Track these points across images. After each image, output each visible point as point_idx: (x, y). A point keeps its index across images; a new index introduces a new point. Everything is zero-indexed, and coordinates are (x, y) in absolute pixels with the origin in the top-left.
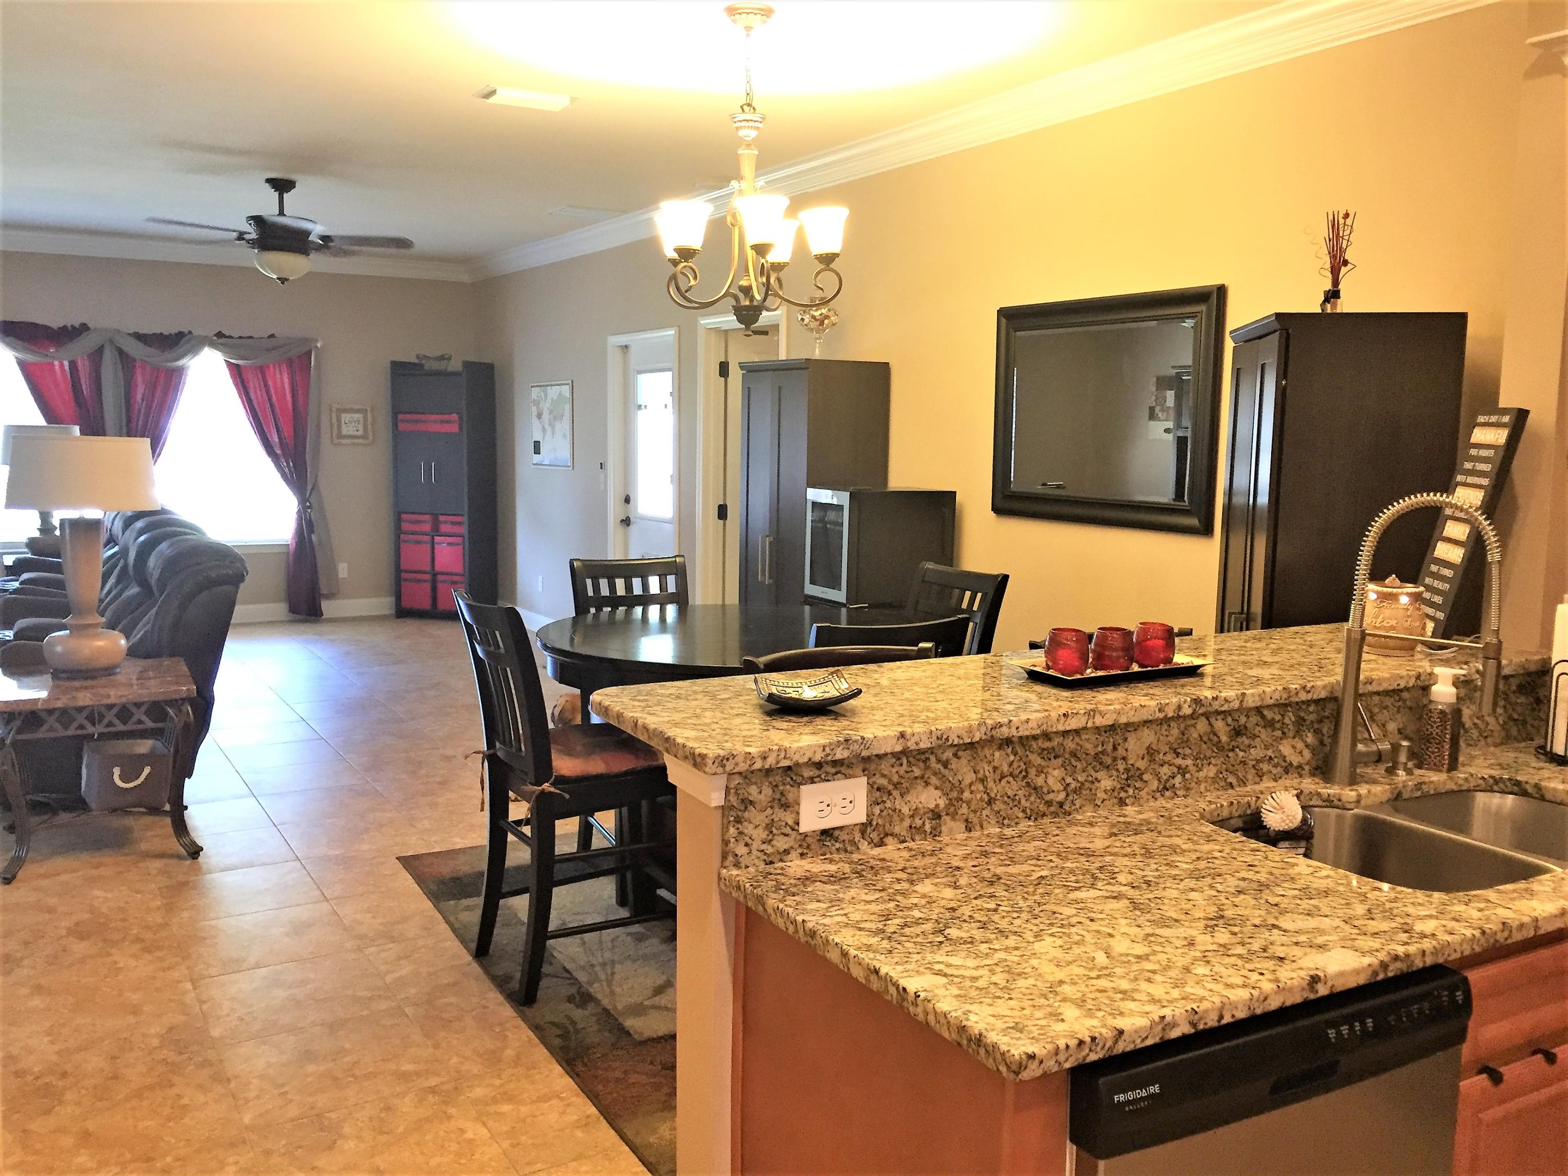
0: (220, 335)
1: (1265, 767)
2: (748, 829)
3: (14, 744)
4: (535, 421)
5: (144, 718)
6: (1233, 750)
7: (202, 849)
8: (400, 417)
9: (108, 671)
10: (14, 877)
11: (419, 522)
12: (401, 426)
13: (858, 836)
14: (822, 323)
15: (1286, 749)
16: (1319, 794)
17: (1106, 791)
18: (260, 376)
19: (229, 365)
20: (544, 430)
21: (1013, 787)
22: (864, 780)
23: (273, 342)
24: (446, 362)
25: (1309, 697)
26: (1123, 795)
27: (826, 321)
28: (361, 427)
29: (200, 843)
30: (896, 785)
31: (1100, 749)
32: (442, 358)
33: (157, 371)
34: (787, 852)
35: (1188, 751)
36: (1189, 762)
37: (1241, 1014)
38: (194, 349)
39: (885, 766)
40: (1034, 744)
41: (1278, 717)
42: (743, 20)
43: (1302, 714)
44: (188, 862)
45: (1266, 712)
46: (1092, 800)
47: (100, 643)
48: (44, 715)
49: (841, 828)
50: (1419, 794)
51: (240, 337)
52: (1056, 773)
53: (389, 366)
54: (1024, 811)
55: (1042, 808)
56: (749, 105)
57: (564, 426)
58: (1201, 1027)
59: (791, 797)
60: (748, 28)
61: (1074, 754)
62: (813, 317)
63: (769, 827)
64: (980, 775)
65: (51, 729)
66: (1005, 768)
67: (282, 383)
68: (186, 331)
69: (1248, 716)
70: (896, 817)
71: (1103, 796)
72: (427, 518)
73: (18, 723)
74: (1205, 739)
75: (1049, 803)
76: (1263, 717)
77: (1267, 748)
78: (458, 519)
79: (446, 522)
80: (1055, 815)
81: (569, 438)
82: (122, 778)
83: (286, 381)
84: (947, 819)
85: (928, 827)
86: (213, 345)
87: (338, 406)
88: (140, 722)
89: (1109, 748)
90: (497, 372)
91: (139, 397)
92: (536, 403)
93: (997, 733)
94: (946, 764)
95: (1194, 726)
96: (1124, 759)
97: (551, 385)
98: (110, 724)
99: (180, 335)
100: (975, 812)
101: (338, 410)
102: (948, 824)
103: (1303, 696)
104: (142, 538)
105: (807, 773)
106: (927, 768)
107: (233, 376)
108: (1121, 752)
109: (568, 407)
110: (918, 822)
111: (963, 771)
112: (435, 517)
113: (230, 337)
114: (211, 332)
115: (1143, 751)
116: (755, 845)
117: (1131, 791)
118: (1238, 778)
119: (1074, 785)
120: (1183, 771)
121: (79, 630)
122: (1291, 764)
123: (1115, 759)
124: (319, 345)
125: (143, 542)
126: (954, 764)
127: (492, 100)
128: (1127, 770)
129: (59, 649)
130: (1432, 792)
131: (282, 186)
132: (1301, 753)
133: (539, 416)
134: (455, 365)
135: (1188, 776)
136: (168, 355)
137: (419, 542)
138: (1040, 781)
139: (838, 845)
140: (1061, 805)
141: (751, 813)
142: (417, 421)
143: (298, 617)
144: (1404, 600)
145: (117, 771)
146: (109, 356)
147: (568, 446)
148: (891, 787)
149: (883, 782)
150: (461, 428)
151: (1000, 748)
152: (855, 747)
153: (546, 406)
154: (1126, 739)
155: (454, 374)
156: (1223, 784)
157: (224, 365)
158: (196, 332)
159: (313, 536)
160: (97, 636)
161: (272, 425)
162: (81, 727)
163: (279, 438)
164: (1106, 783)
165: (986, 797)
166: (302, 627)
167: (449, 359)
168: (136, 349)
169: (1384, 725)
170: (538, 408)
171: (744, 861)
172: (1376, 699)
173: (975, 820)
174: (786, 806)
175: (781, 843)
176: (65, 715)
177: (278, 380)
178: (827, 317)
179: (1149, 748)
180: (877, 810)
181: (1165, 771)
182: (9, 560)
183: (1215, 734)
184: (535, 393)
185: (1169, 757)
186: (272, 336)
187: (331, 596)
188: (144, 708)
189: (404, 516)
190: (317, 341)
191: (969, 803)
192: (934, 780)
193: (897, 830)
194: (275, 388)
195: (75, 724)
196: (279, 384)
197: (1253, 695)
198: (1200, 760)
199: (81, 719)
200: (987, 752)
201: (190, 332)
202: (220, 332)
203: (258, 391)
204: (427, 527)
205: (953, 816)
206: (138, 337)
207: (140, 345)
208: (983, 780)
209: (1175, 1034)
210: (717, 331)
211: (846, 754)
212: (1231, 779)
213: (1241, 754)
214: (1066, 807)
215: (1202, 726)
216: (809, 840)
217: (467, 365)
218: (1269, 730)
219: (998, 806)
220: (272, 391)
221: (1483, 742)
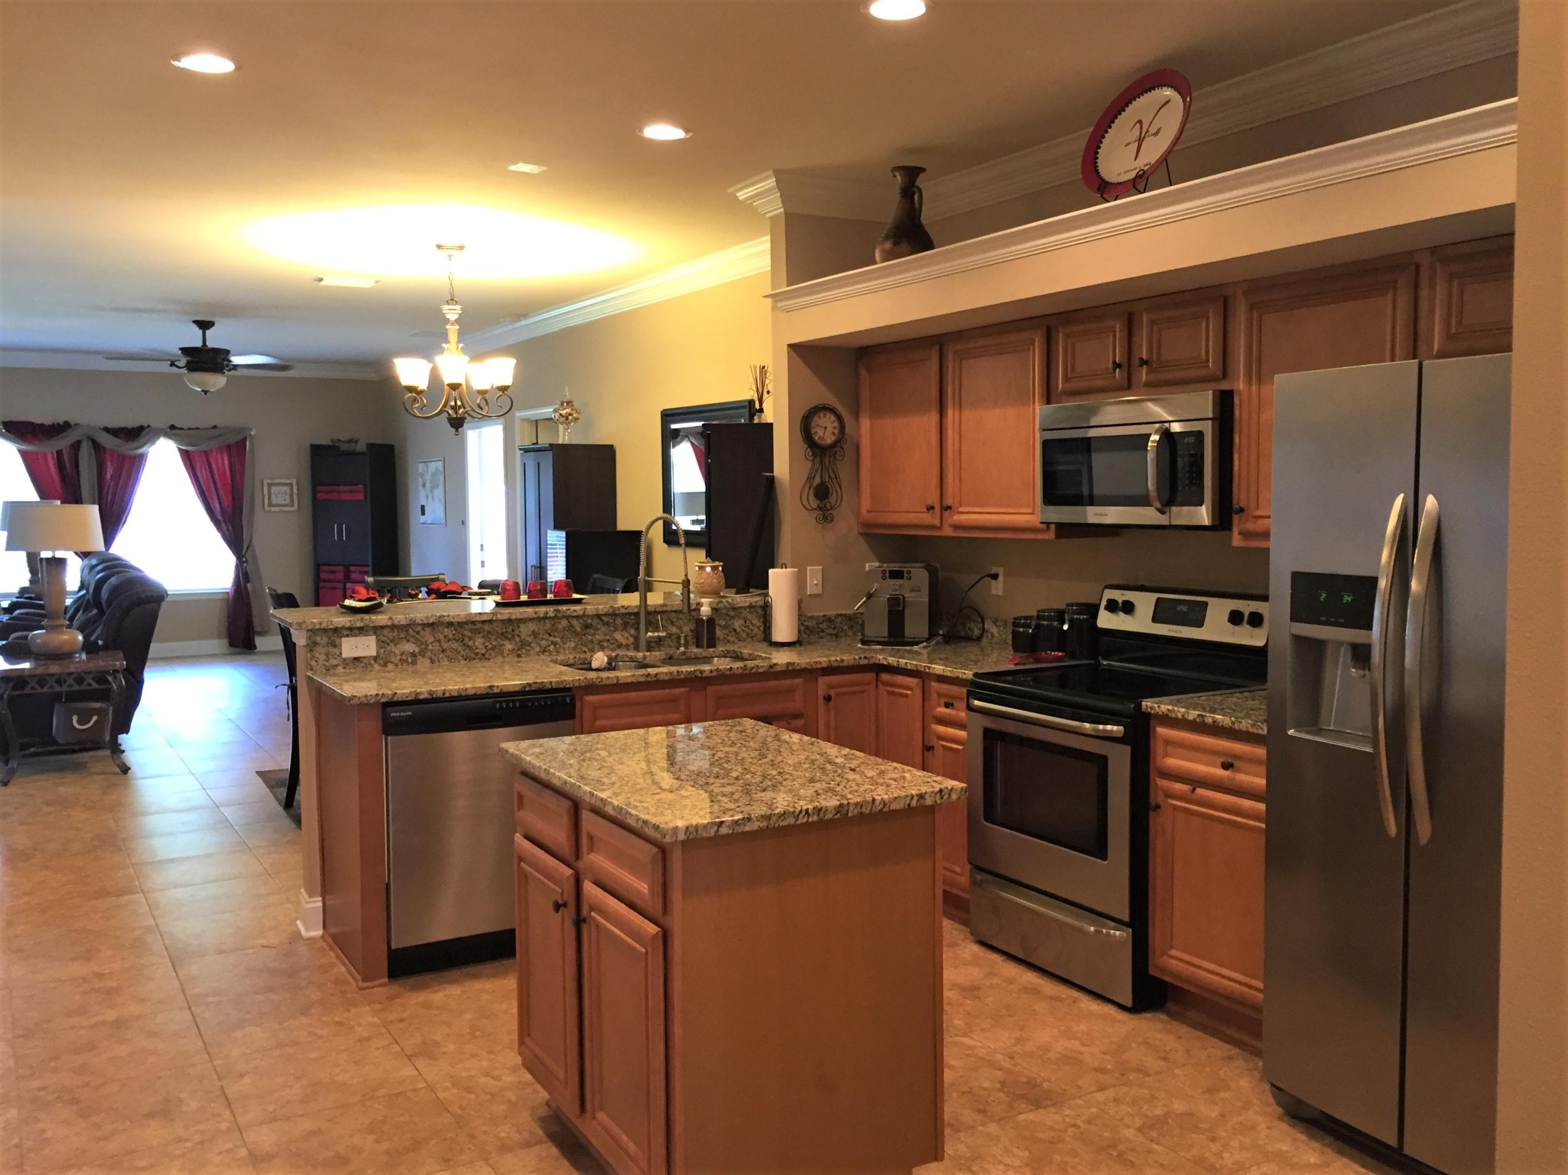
0: (173, 427)
1: (605, 644)
2: (317, 655)
3: (11, 698)
4: (421, 488)
5: (92, 682)
6: (584, 635)
7: (129, 768)
8: (319, 488)
9: (69, 655)
10: (9, 782)
11: (334, 572)
12: (319, 496)
13: (372, 662)
14: (567, 419)
15: (618, 636)
16: (627, 656)
17: (509, 650)
18: (204, 457)
19: (180, 450)
20: (427, 497)
21: (455, 645)
22: (375, 637)
23: (216, 432)
24: (354, 444)
25: (627, 611)
26: (519, 652)
27: (570, 417)
28: (287, 497)
29: (128, 765)
30: (391, 641)
31: (504, 630)
32: (350, 441)
33: (123, 457)
34: (336, 666)
35: (557, 634)
36: (558, 640)
37: (455, 694)
38: (152, 440)
39: (386, 632)
40: (466, 627)
41: (611, 621)
42: (445, 252)
43: (627, 620)
44: (122, 776)
45: (603, 618)
46: (502, 654)
47: (65, 637)
48: (29, 680)
49: (364, 657)
50: (684, 657)
51: (190, 429)
52: (480, 640)
53: (309, 448)
54: (463, 656)
55: (473, 656)
56: (452, 300)
57: (439, 493)
58: (435, 696)
59: (337, 642)
60: (450, 256)
61: (489, 632)
62: (561, 415)
63: (327, 655)
64: (437, 639)
65: (33, 688)
66: (451, 636)
67: (223, 464)
68: (146, 425)
69: (592, 619)
70: (392, 654)
71: (508, 652)
72: (340, 568)
73: (11, 685)
74: (567, 629)
75: (477, 654)
76: (602, 620)
77: (605, 635)
78: (366, 569)
79: (355, 572)
80: (480, 659)
81: (443, 502)
82: (78, 722)
83: (226, 462)
84: (419, 657)
85: (410, 660)
86: (167, 435)
87: (269, 481)
88: (89, 684)
89: (510, 630)
90: (396, 452)
91: (108, 477)
92: (422, 475)
93: (442, 619)
94: (418, 633)
95: (560, 623)
96: (519, 636)
97: (431, 462)
98: (70, 686)
99: (141, 429)
100: (435, 655)
101: (268, 484)
102: (420, 660)
103: (623, 611)
104: (99, 576)
105: (345, 633)
106: (408, 634)
107: (183, 459)
108: (516, 632)
109: (441, 478)
110: (404, 657)
111: (428, 636)
112: (347, 567)
113: (182, 429)
114: (165, 425)
115: (530, 632)
116: (320, 662)
117: (524, 651)
118: (589, 649)
119: (490, 646)
120: (554, 644)
121: (51, 629)
122: (621, 644)
123: (513, 636)
124: (252, 433)
125: (99, 578)
126: (422, 633)
127: (322, 283)
128: (521, 641)
129: (39, 641)
130: (693, 657)
131: (205, 325)
132: (627, 638)
133: (424, 485)
134: (361, 447)
135: (558, 646)
136: (131, 445)
137: (334, 588)
138: (471, 643)
139: (362, 665)
140: (483, 655)
141: (318, 648)
142: (330, 492)
143: (237, 650)
144: (708, 569)
145: (75, 718)
146: (85, 447)
147: (442, 508)
148: (388, 641)
149: (384, 638)
150: (366, 498)
151: (447, 627)
152: (367, 622)
153: (428, 477)
154: (519, 627)
155: (363, 454)
156: (579, 650)
157: (177, 449)
158: (153, 425)
159: (248, 585)
160: (63, 633)
161: (215, 497)
162: (52, 687)
163: (221, 507)
164: (509, 646)
165: (441, 649)
166: (239, 657)
167: (357, 441)
168: (107, 441)
169: (681, 628)
170: (423, 480)
171: (315, 668)
172: (674, 614)
173: (436, 659)
174: (335, 646)
175: (333, 662)
176: (42, 680)
177: (220, 462)
178: (571, 414)
179: (533, 631)
180: (382, 651)
181: (544, 643)
182: (5, 604)
183: (573, 627)
184: (421, 467)
185: (546, 636)
186: (215, 427)
187: (263, 633)
188: (92, 676)
189: (322, 568)
190: (251, 430)
191: (432, 651)
192: (411, 639)
193: (393, 660)
194: (218, 468)
195: (48, 686)
196: (220, 465)
197: (591, 609)
198: (564, 640)
199: (51, 682)
200: (440, 628)
201: (149, 426)
202: (173, 425)
203: (203, 470)
204: (341, 576)
205: (424, 656)
206: (107, 430)
207: (110, 437)
208: (439, 641)
209: (421, 697)
210: (528, 420)
211: (362, 625)
212: (585, 649)
213: (590, 637)
214: (487, 656)
215: (564, 622)
216: (347, 662)
217: (371, 446)
218: (606, 627)
219: (448, 653)
220: (215, 470)
221: (749, 639)
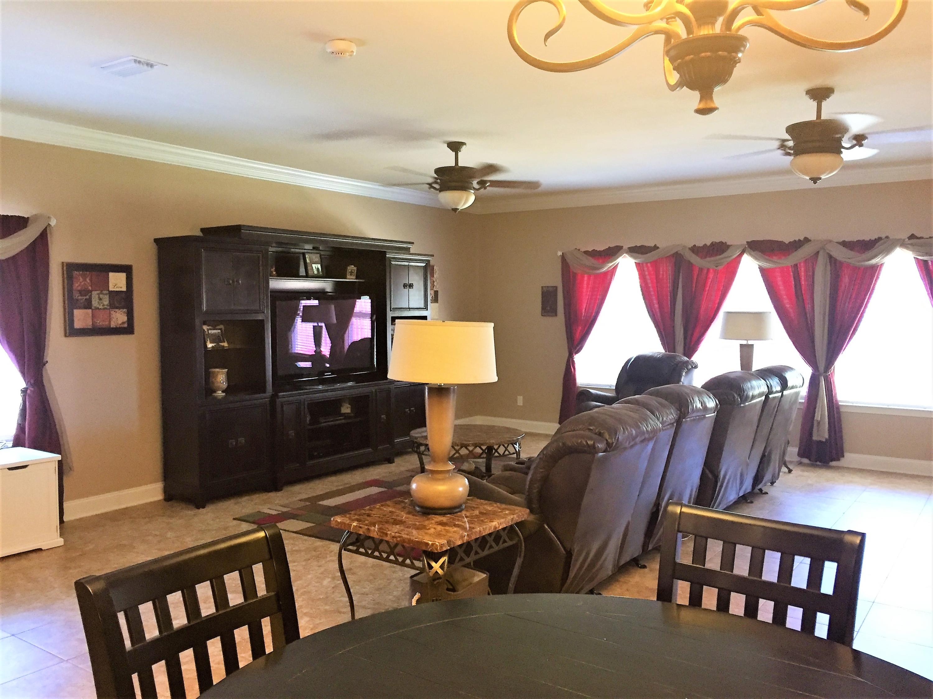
0: (912, 237)
19: (917, 260)
33: (856, 269)
38: (888, 250)
68: (883, 236)
86: (903, 245)
91: (842, 291)
99: (879, 240)
113: (921, 238)
114: (904, 235)
136: (864, 256)
146: (822, 260)
158: (892, 237)
168: (841, 254)
201: (887, 237)
202: (913, 235)
206: (844, 244)
207: (846, 250)
